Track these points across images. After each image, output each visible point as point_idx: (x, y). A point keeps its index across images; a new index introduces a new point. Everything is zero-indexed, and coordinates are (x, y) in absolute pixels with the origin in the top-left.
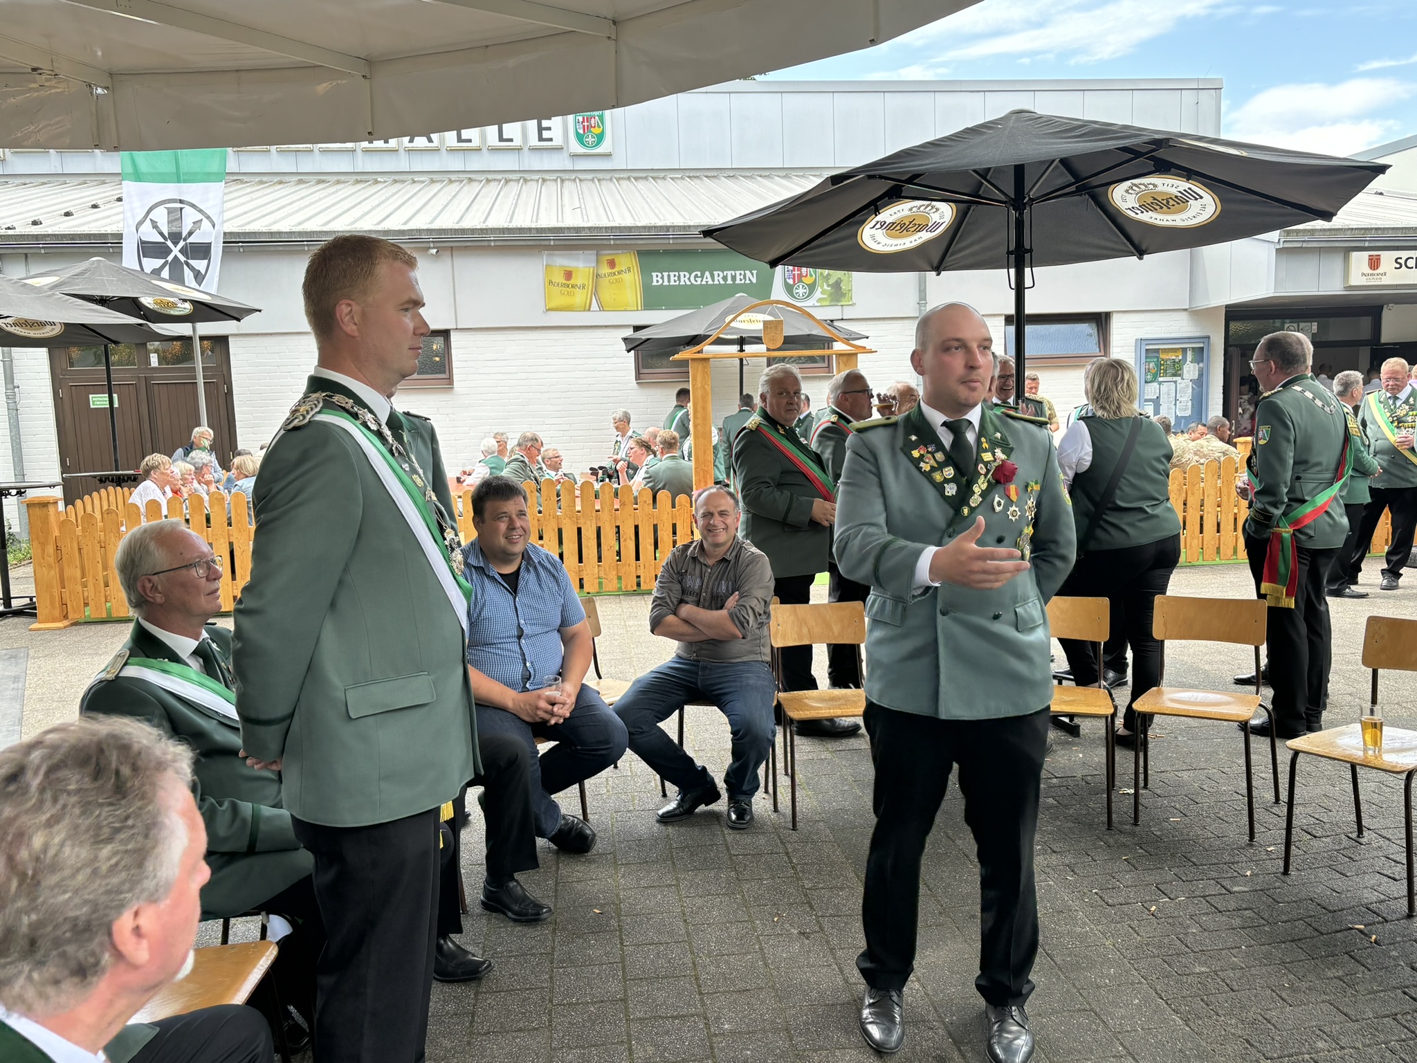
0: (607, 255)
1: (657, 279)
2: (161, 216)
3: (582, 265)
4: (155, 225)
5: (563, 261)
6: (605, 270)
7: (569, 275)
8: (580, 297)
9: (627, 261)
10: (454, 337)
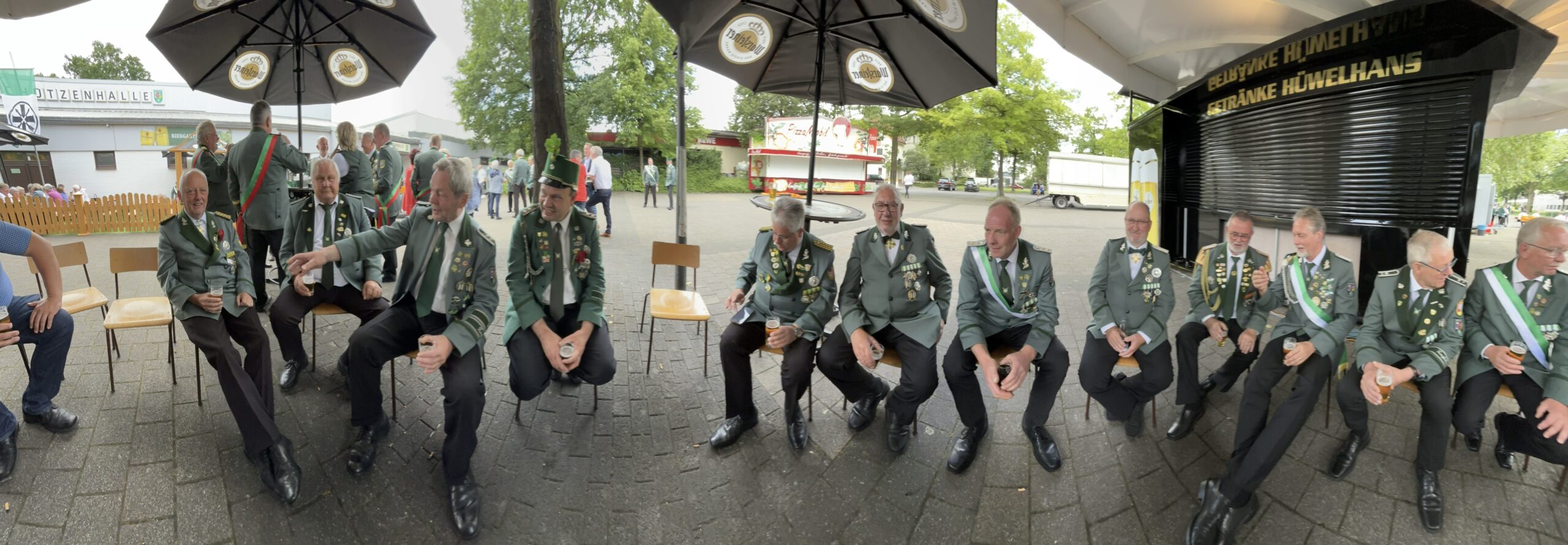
0: (158, 128)
1: (173, 136)
2: (18, 108)
3: (151, 131)
4: (17, 111)
5: (145, 129)
6: (158, 133)
7: (147, 134)
8: (151, 141)
9: (164, 130)
10: (116, 153)
